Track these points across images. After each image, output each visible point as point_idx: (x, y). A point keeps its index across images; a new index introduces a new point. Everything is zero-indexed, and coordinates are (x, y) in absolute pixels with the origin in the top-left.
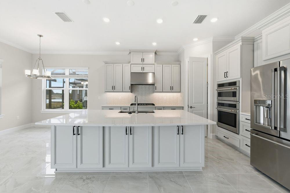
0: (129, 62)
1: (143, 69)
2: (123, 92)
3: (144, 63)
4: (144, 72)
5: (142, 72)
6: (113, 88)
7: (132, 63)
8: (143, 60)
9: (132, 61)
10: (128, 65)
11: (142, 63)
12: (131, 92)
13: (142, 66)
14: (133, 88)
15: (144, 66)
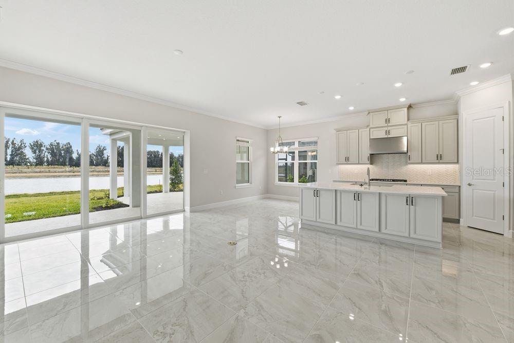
0: (368, 126)
1: (388, 132)
2: (359, 164)
3: (389, 124)
4: (389, 136)
5: (386, 136)
6: (347, 159)
7: (371, 126)
8: (388, 121)
9: (371, 124)
10: (366, 129)
11: (386, 125)
12: (372, 163)
13: (386, 129)
14: (372, 158)
15: (389, 128)
